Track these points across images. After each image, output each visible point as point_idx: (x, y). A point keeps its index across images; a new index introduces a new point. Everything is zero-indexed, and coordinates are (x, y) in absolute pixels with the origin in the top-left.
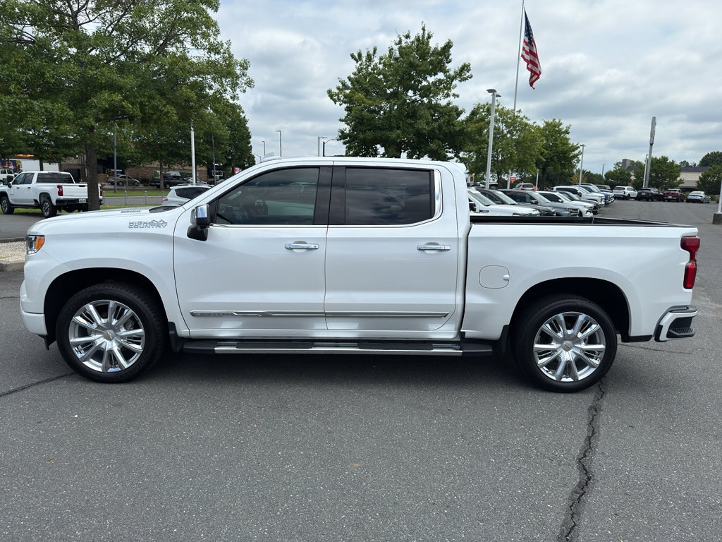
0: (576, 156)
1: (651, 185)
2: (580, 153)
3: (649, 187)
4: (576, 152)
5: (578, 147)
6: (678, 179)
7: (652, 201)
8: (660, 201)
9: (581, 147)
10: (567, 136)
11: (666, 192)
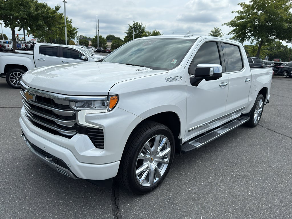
0: (76, 33)
1: (100, 46)
2: (77, 32)
3: (100, 47)
4: (75, 31)
5: (76, 29)
6: (106, 44)
7: (102, 53)
8: (104, 53)
9: (77, 29)
10: (71, 24)
11: (106, 49)
